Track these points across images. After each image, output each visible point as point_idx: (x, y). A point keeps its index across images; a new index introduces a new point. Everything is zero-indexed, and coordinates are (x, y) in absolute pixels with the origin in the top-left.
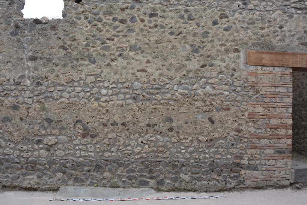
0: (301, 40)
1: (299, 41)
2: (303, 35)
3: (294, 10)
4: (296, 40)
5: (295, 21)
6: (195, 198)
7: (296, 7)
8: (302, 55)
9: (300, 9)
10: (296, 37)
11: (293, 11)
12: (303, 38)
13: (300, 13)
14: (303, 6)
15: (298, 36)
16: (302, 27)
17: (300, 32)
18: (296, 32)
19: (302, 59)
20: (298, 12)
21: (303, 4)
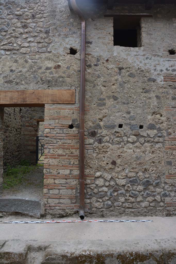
0: (6, 79)
1: (4, 80)
2: (8, 73)
3: (4, 52)
4: (2, 79)
5: (2, 61)
6: (122, 222)
7: (5, 49)
8: (5, 93)
9: (8, 50)
10: (2, 76)
11: (2, 53)
12: (9, 77)
13: (8, 54)
14: (12, 47)
15: (5, 75)
16: (8, 67)
17: (6, 71)
18: (3, 72)
19: (5, 96)
20: (7, 53)
21: (11, 46)
